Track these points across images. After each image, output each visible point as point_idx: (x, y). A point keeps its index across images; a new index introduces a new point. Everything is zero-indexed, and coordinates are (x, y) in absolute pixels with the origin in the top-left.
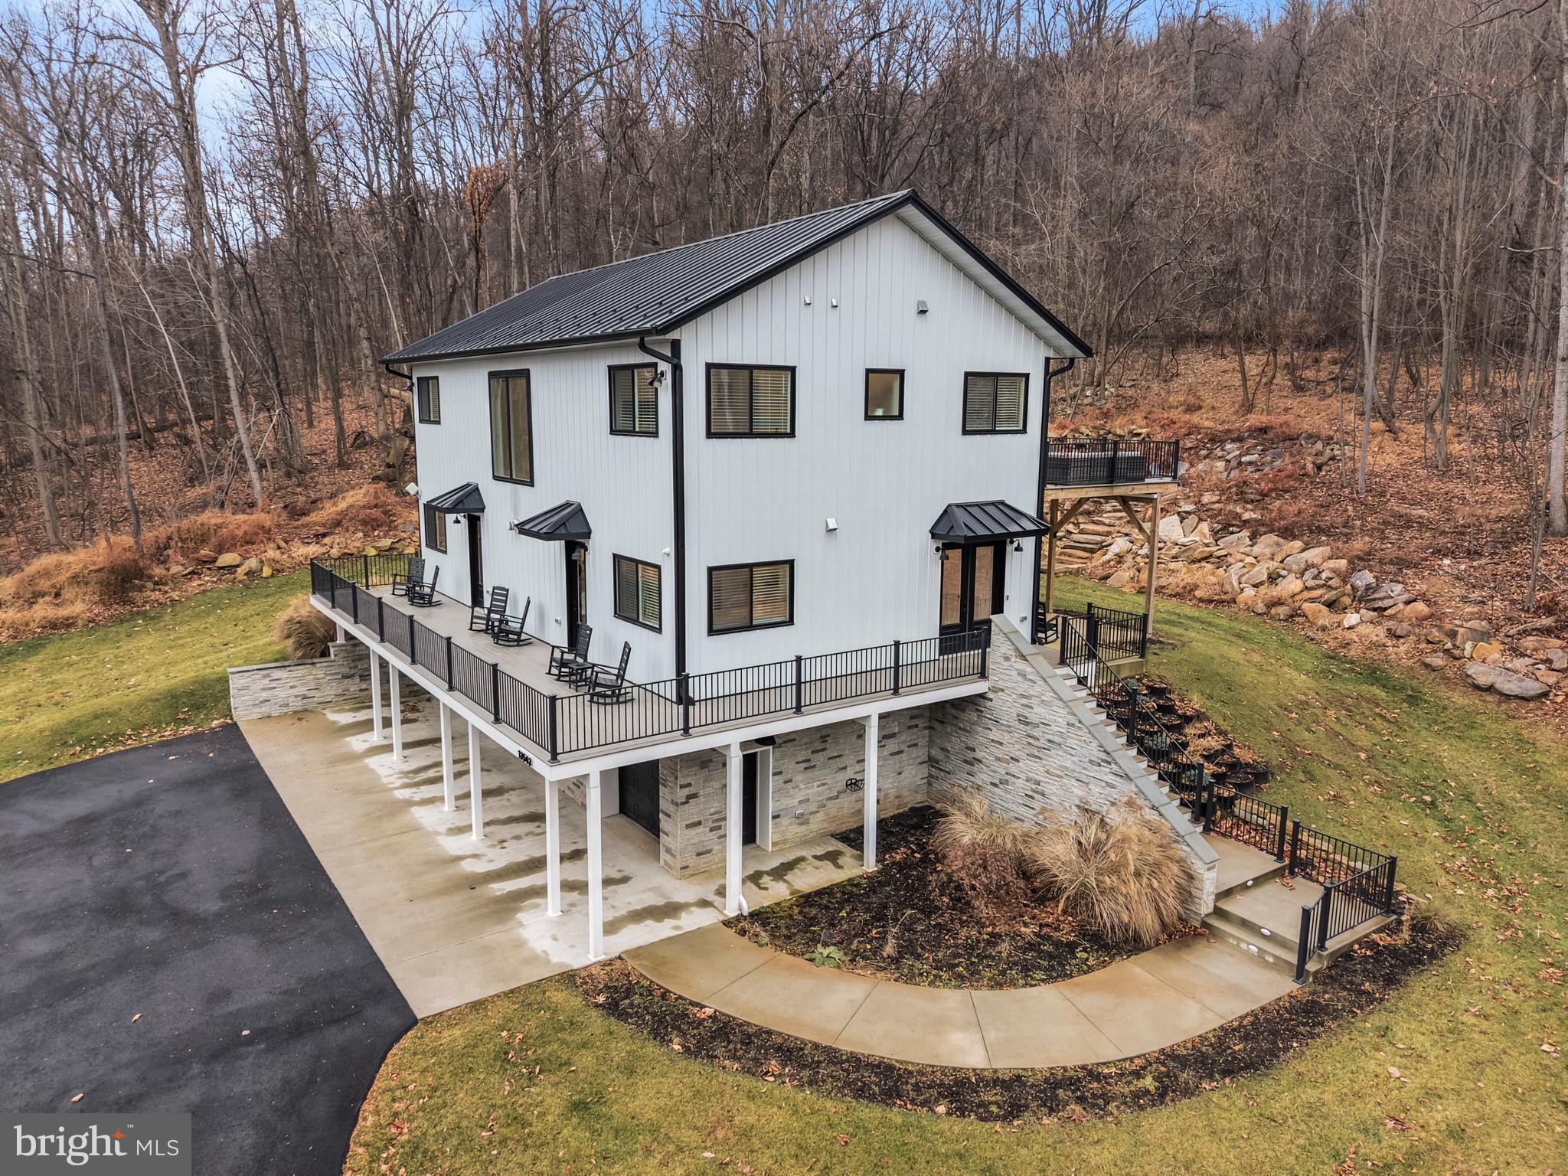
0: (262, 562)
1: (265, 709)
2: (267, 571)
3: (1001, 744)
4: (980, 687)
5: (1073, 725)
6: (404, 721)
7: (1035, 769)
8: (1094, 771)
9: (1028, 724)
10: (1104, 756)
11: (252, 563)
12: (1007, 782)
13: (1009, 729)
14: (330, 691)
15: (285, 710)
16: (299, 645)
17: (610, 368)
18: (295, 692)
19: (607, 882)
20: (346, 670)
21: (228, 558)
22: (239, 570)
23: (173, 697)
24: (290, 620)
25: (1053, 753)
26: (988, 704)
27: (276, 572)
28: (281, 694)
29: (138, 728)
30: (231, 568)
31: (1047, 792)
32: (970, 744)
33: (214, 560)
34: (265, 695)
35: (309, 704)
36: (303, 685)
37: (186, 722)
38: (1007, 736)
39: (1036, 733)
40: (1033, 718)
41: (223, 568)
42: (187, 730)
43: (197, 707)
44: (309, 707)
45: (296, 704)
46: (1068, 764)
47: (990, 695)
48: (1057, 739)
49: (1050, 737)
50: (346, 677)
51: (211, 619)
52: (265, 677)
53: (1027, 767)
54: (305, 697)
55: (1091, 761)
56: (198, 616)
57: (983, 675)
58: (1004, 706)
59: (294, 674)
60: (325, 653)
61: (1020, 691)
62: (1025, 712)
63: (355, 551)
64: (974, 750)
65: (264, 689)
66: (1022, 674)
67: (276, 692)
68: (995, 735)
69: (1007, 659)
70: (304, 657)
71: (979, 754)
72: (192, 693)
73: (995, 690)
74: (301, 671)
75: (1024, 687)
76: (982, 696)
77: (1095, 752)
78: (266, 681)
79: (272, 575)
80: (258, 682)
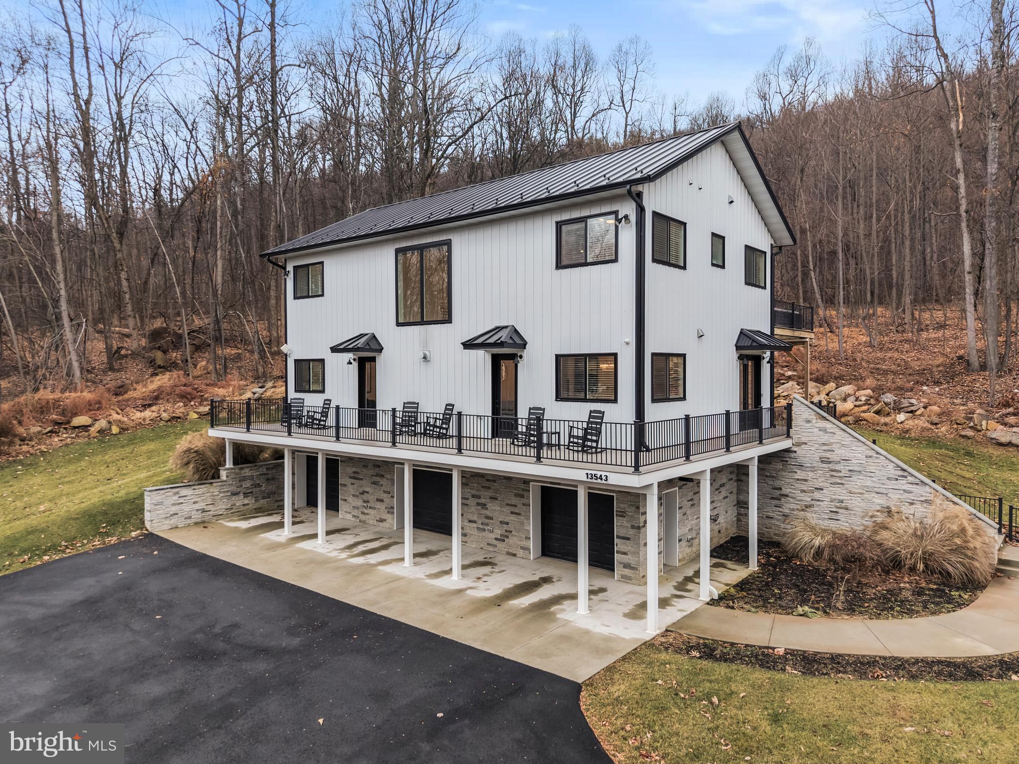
0: (110, 422)
1: (173, 521)
2: (115, 429)
3: (806, 480)
4: (785, 444)
5: (870, 457)
6: (294, 523)
7: (840, 493)
8: (892, 484)
9: (830, 463)
10: (901, 473)
11: (102, 423)
12: (811, 506)
13: (813, 469)
14: (222, 506)
15: (189, 521)
16: (197, 470)
17: (557, 223)
18: (197, 506)
19: (592, 592)
20: (234, 489)
21: (81, 420)
22: (92, 429)
23: (90, 516)
24: (189, 450)
25: (854, 478)
26: (793, 455)
27: (123, 430)
28: (187, 508)
29: (71, 540)
30: (85, 428)
31: (850, 506)
32: (777, 484)
33: (69, 422)
34: (174, 509)
35: (207, 516)
36: (203, 501)
37: (107, 534)
38: (811, 474)
39: (837, 467)
40: (833, 457)
41: (78, 427)
42: (113, 540)
43: (113, 523)
44: (206, 519)
45: (197, 517)
46: (869, 483)
47: (795, 449)
48: (856, 468)
49: (851, 468)
50: (234, 494)
51: (83, 464)
52: (176, 494)
53: (831, 493)
54: (204, 511)
55: (889, 479)
56: (70, 462)
57: (788, 436)
58: (807, 454)
59: (197, 492)
60: (216, 476)
61: (823, 441)
62: (828, 455)
63: (181, 415)
64: (781, 489)
65: (174, 505)
66: (824, 430)
67: (183, 507)
68: (800, 474)
69: (808, 421)
70: (199, 479)
71: (785, 491)
72: (105, 513)
73: (798, 444)
74: (202, 489)
75: (825, 438)
76: (788, 451)
77: (893, 472)
78: (176, 498)
79: (120, 433)
80: (169, 498)
